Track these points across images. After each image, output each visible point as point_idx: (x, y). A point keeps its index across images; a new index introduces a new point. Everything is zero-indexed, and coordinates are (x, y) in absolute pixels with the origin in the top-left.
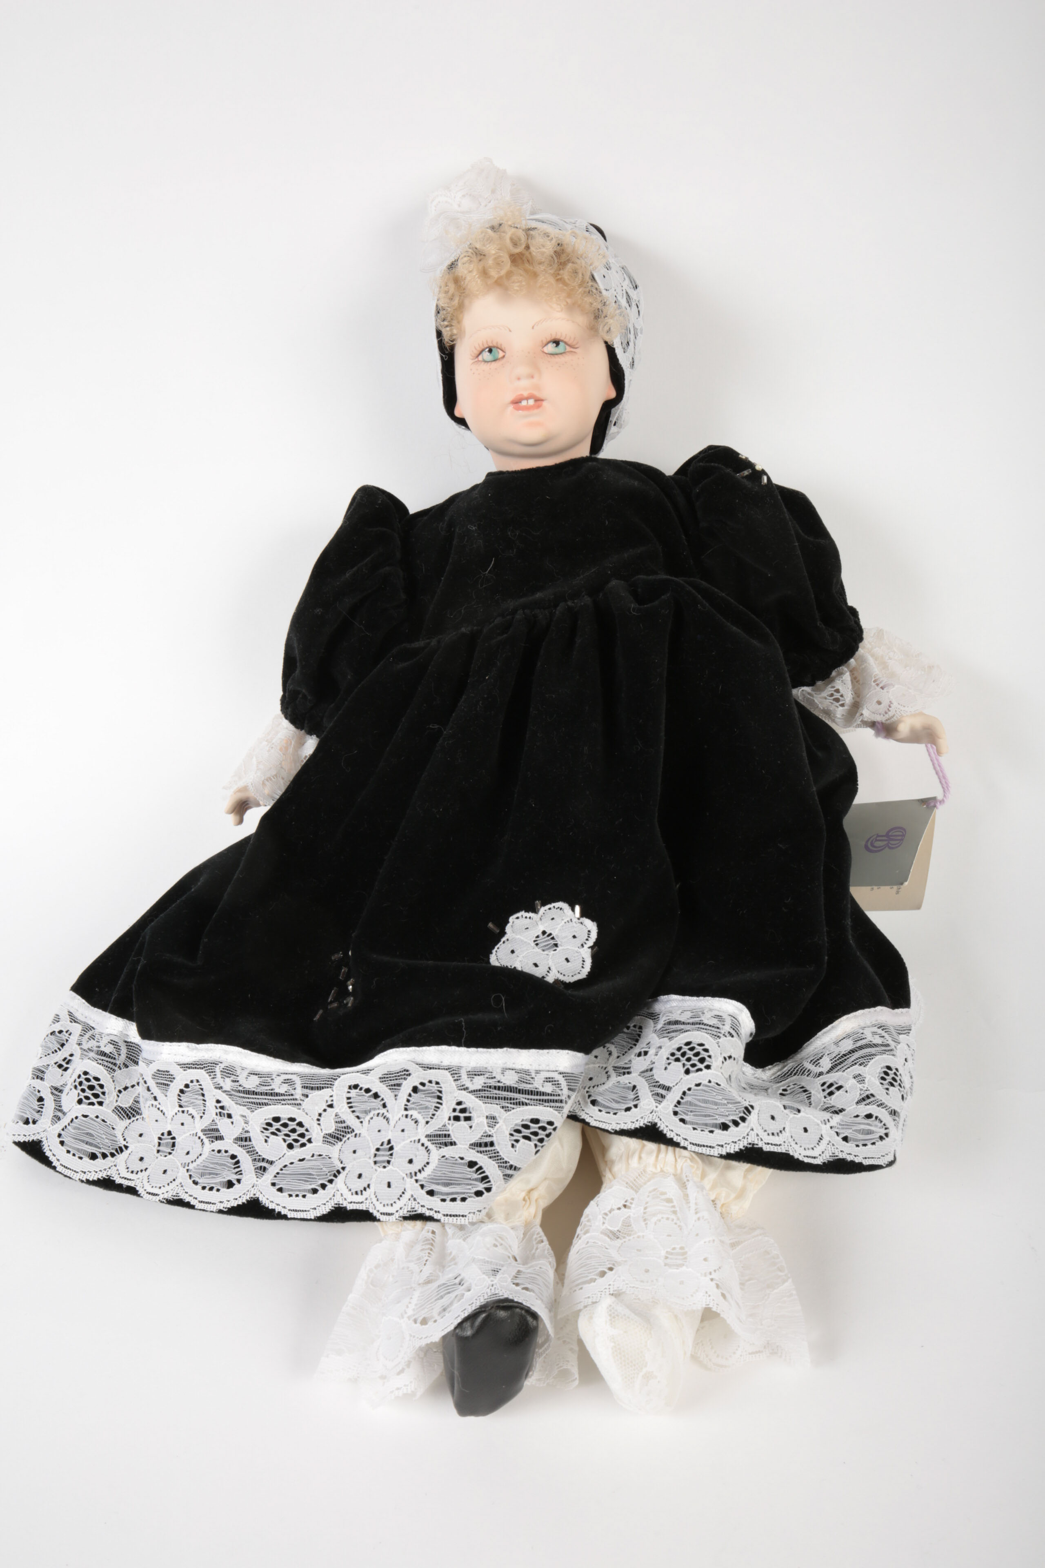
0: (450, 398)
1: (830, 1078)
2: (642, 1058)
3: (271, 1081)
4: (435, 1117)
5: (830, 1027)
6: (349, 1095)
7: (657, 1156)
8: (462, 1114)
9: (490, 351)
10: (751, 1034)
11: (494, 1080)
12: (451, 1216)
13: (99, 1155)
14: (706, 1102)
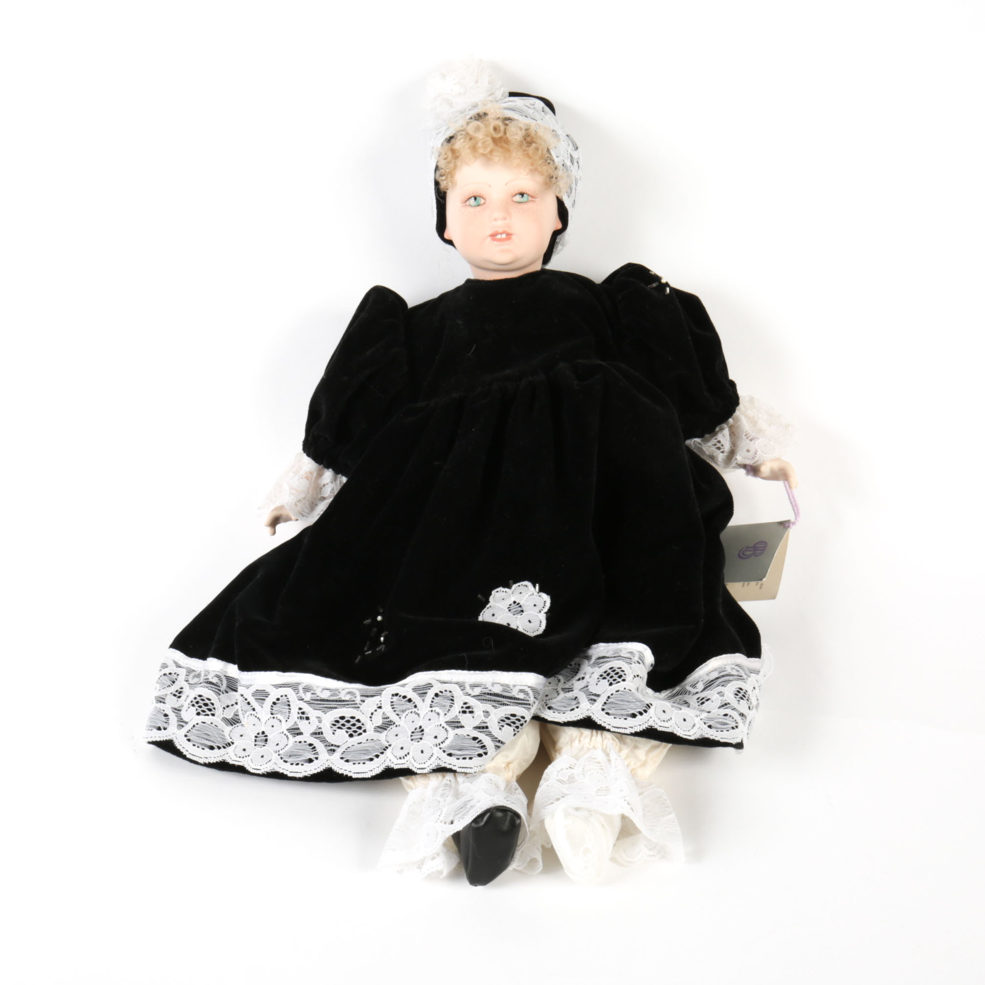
0: (441, 226)
1: (702, 695)
2: (580, 681)
3: (338, 693)
4: (450, 711)
5: (704, 665)
6: (392, 700)
7: (591, 739)
8: (467, 709)
9: (475, 199)
10: (652, 665)
11: (487, 689)
12: (463, 768)
13: (216, 747)
14: (622, 701)
